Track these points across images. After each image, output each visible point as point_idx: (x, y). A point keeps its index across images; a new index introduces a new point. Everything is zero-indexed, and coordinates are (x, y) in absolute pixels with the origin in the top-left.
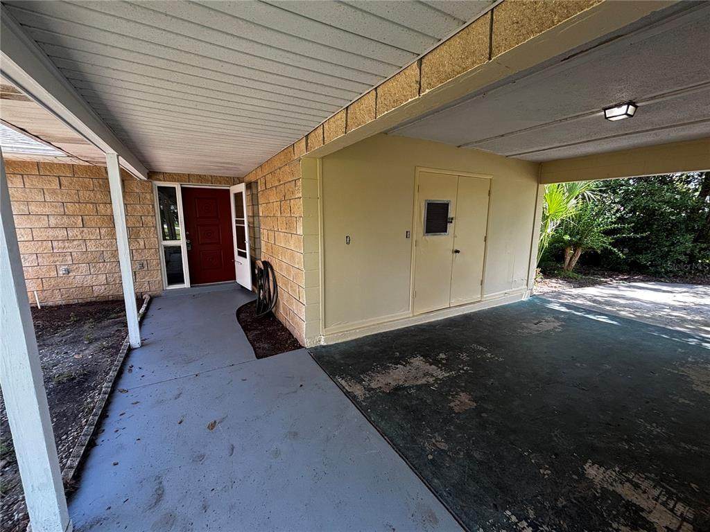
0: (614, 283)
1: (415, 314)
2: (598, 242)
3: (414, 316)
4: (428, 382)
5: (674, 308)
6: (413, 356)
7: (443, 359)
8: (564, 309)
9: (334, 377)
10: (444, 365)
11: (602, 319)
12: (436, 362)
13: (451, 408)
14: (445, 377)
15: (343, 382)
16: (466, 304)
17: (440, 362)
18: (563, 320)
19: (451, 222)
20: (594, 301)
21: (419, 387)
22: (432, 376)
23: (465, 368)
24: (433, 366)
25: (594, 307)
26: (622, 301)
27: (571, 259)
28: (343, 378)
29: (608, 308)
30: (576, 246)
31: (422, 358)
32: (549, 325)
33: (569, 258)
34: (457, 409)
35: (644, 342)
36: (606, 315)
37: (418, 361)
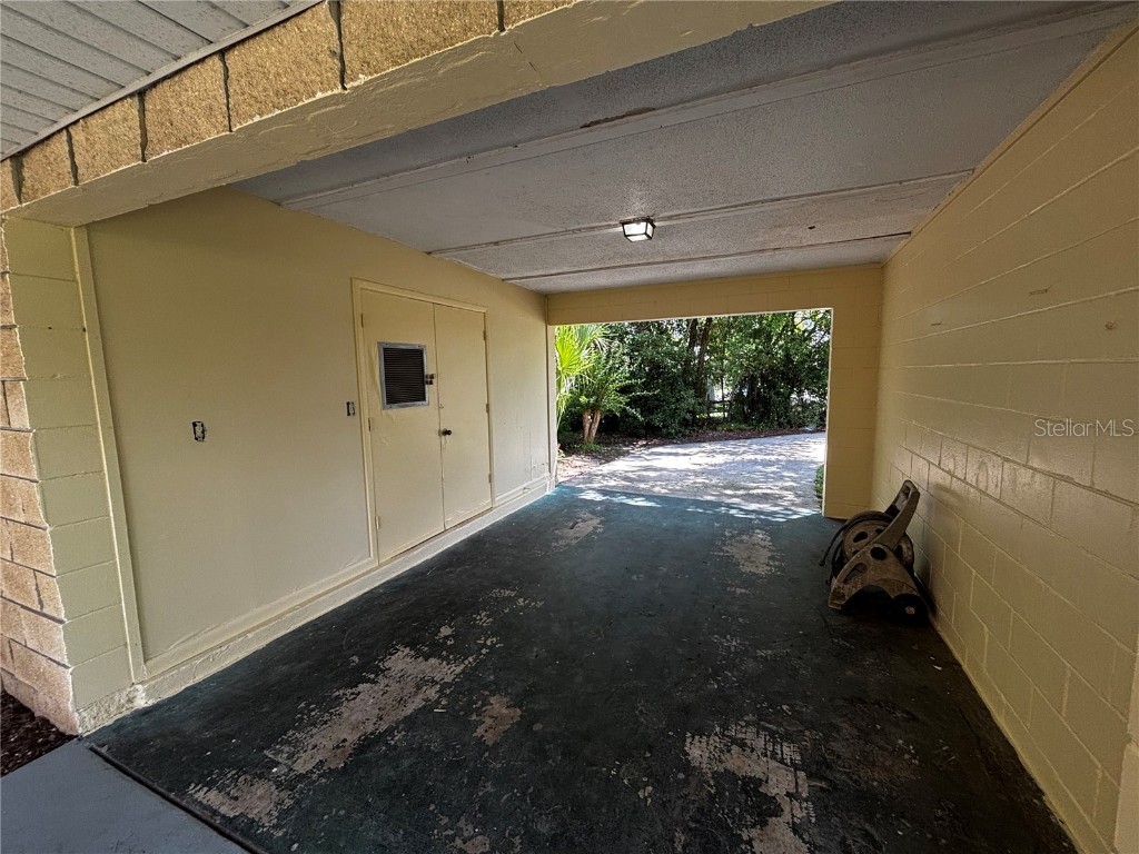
0: (637, 451)
1: (382, 561)
2: (614, 402)
3: (380, 566)
4: (427, 700)
5: (696, 474)
6: (389, 650)
7: (446, 638)
8: (599, 498)
9: (183, 792)
10: (451, 649)
11: (640, 502)
12: (436, 650)
13: (480, 741)
14: (458, 676)
15: (212, 798)
16: (472, 519)
17: (443, 645)
18: (601, 514)
19: (431, 383)
20: (626, 479)
21: (410, 722)
22: (434, 682)
23: (489, 643)
24: (433, 661)
25: (628, 487)
26: (652, 474)
27: (591, 425)
28: (210, 785)
29: (642, 486)
30: (593, 408)
31: (407, 650)
32: (589, 524)
33: (588, 425)
34: (490, 739)
35: (685, 524)
36: (642, 496)
37: (401, 661)
